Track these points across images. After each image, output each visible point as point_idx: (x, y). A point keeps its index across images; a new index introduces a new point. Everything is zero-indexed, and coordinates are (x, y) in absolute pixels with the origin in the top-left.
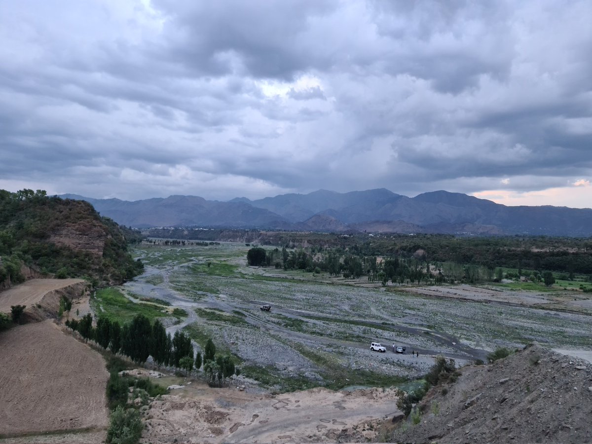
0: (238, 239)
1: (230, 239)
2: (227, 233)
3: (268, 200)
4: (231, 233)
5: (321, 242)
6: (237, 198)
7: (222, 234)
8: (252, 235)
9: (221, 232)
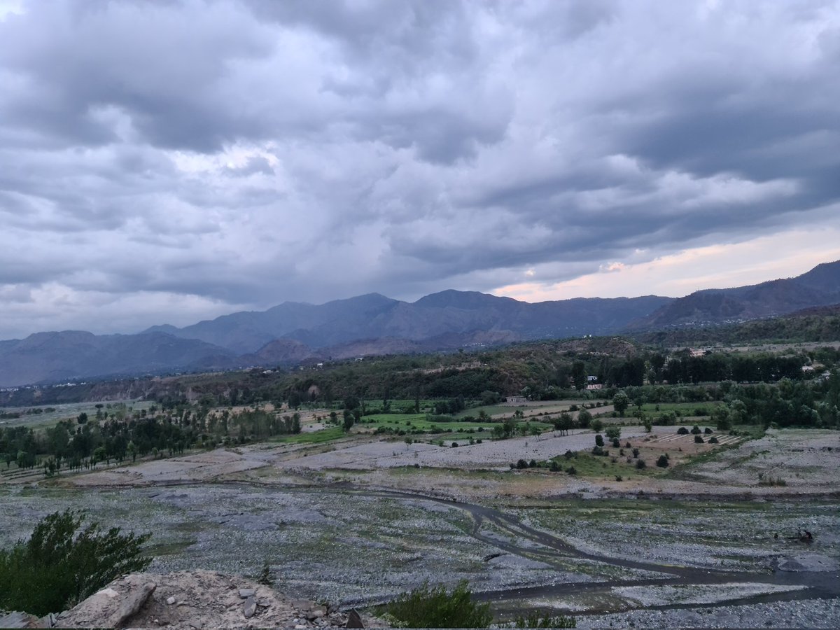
0: (119, 394)
1: (106, 397)
2: (101, 387)
3: (204, 325)
4: (108, 386)
5: (218, 387)
6: (154, 327)
7: (93, 389)
8: (140, 385)
9: (92, 386)
